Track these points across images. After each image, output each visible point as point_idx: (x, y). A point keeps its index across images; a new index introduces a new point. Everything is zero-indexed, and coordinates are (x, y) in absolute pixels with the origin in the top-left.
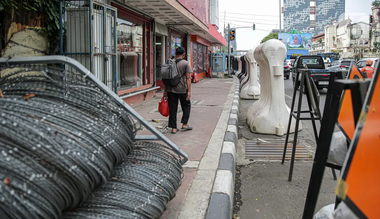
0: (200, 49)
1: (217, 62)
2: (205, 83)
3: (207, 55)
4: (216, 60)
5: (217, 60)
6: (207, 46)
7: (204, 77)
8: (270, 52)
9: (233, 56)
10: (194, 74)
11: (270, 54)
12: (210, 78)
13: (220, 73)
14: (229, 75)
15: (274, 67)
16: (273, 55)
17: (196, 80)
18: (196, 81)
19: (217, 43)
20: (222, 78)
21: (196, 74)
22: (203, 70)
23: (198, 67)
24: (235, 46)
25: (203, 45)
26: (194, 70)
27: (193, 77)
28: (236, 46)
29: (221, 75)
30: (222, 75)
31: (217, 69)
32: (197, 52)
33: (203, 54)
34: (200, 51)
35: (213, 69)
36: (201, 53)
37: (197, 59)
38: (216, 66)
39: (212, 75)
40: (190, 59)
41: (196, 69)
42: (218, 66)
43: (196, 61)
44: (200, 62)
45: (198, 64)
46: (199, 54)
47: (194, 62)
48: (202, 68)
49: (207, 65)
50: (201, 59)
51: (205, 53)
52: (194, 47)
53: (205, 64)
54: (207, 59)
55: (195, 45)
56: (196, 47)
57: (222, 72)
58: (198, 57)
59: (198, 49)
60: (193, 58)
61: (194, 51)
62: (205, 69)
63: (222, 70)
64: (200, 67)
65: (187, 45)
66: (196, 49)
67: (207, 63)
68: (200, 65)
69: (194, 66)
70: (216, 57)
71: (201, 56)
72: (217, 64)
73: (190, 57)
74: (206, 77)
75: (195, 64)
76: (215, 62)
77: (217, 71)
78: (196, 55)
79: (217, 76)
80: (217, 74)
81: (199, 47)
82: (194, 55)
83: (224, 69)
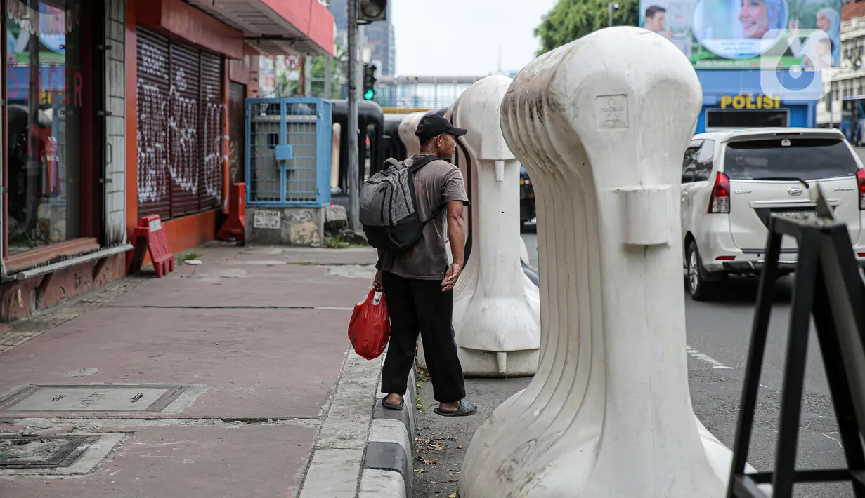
0: (180, 73)
1: (285, 150)
2: (210, 277)
3: (222, 110)
4: (273, 140)
5: (283, 139)
6: (223, 57)
7: (203, 242)
8: (599, 104)
9: (377, 115)
10: (146, 223)
11: (601, 117)
12: (242, 245)
13: (299, 215)
14: (351, 227)
15: (626, 198)
16: (616, 123)
17: (160, 260)
18: (156, 264)
19: (280, 38)
20: (309, 245)
21: (155, 225)
22: (200, 200)
23: (170, 182)
24: (386, 49)
25: (200, 50)
26: (143, 196)
27: (140, 238)
28: (394, 52)
29: (305, 226)
30: (309, 226)
31: (283, 196)
32: (164, 89)
33: (201, 104)
34: (183, 86)
35: (262, 190)
36: (190, 99)
37: (164, 134)
38: (278, 172)
39: (254, 230)
40: (122, 133)
41: (158, 190)
42: (288, 172)
43: (158, 145)
44: (182, 151)
45: (167, 162)
46: (178, 100)
47: (144, 150)
48: (194, 185)
49: (223, 165)
50: (186, 135)
51: (211, 96)
52: (147, 61)
53: (210, 160)
54: (221, 133)
55: (153, 47)
56: (160, 64)
57: (312, 211)
58: (172, 118)
59: (169, 74)
60: (140, 128)
61: (147, 84)
62: (208, 194)
63: (314, 200)
64: (180, 180)
65: (101, 47)
66: (159, 71)
67: (221, 154)
68: (183, 171)
69: (145, 174)
70: (278, 123)
71: (187, 117)
72: (283, 162)
73: (123, 119)
74: (217, 242)
75: (150, 162)
76: (272, 148)
77: (281, 202)
78: (158, 108)
79: (279, 235)
80: (283, 219)
81: (174, 61)
82: (145, 112)
83: (320, 192)
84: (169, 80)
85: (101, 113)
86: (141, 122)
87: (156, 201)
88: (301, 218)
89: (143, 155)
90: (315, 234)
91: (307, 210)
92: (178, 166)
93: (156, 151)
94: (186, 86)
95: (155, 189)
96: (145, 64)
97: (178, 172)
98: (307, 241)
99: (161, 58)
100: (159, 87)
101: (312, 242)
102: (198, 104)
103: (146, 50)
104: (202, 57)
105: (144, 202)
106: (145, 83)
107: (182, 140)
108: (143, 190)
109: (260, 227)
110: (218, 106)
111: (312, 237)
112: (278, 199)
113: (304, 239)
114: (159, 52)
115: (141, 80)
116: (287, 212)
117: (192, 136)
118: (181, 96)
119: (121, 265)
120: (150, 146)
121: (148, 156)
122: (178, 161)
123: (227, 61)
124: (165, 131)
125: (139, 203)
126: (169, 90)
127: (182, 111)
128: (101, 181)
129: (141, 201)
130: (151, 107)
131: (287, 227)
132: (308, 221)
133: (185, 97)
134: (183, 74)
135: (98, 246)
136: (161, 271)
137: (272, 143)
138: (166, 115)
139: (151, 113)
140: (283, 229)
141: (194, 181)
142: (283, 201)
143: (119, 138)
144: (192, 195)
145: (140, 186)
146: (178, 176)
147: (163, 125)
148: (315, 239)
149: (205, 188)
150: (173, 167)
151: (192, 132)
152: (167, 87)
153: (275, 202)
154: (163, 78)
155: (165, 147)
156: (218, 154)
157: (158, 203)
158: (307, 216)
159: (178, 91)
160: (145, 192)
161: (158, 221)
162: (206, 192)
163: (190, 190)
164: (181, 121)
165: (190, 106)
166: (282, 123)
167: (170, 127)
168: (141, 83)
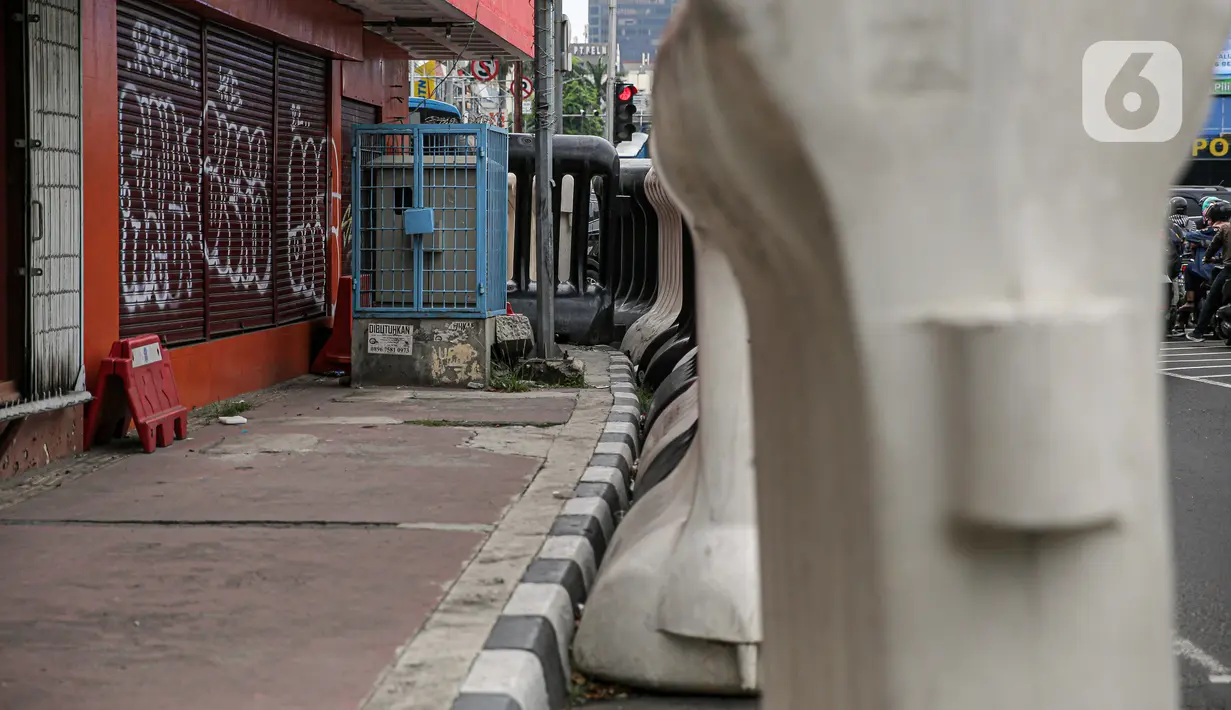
0: (227, 81)
1: (423, 217)
2: (240, 454)
3: (327, 149)
4: (404, 197)
5: (419, 196)
6: (328, 58)
7: (281, 377)
9: (604, 158)
10: (124, 351)
12: (346, 384)
13: (446, 332)
14: (541, 353)
17: (151, 420)
18: (142, 428)
19: (426, 22)
20: (464, 386)
21: (146, 354)
22: (277, 306)
23: (204, 275)
25: (276, 43)
26: (136, 298)
27: (109, 381)
29: (455, 352)
30: (464, 351)
31: (419, 298)
32: (190, 105)
33: (277, 137)
34: (235, 101)
35: (384, 290)
36: (253, 126)
37: (188, 186)
38: (411, 254)
39: (369, 358)
40: (76, 183)
41: (173, 288)
42: (428, 255)
43: (172, 207)
44: (233, 217)
45: (196, 238)
46: (224, 127)
47: (140, 217)
48: (261, 278)
49: (329, 244)
50: (244, 191)
51: (301, 123)
52: (146, 53)
53: (299, 234)
54: (323, 189)
55: (162, 28)
56: (179, 59)
57: (468, 325)
58: (208, 159)
59: (200, 80)
60: (129, 175)
61: (148, 95)
62: (298, 294)
63: (473, 305)
64: (229, 269)
65: (19, 17)
66: (175, 72)
67: (324, 225)
68: (235, 253)
69: (141, 258)
70: (410, 170)
71: (245, 158)
72: (419, 236)
73: (76, 157)
74: (308, 378)
75: (153, 237)
76: (399, 212)
77: (415, 309)
78: (172, 140)
79: (412, 368)
80: (416, 338)
81: (210, 56)
82: (141, 146)
83: (482, 291)
84: (201, 89)
85: (21, 143)
86: (129, 163)
87: (167, 308)
88: (451, 338)
89: (136, 224)
90: (474, 365)
91: (461, 323)
92: (223, 244)
93: (169, 217)
94: (241, 102)
95: (167, 286)
96: (140, 57)
97: (222, 254)
98: (461, 376)
99: (181, 49)
100: (174, 101)
101: (469, 379)
102: (271, 137)
103: (142, 31)
104: (278, 53)
105: (138, 310)
106: (141, 93)
107: (232, 199)
108: (136, 288)
109: (379, 352)
110: (317, 142)
111: (469, 370)
112: (410, 304)
113: (455, 374)
114: (176, 38)
115: (130, 86)
116: (426, 327)
117: (258, 190)
118: (230, 120)
119: (73, 431)
120: (154, 208)
121: (148, 225)
122: (224, 235)
123: (335, 64)
124: (194, 181)
125: (123, 311)
126: (202, 109)
127: (232, 147)
128: (22, 272)
129: (132, 308)
130: (156, 137)
131: (426, 353)
132: (463, 343)
133: (240, 123)
134: (235, 81)
135: (14, 396)
136: (152, 441)
137: (398, 203)
138: (193, 153)
139: (157, 147)
140: (419, 357)
141: (261, 272)
142: (419, 306)
143: (65, 192)
144: (259, 296)
145: (129, 281)
146: (223, 263)
147: (185, 170)
148: (474, 375)
149: (289, 284)
150: (211, 245)
151: (258, 185)
152: (198, 103)
153: (404, 309)
154: (187, 85)
155: (192, 209)
156: (318, 224)
157: (175, 313)
158: (461, 334)
159: (222, 110)
160: (141, 292)
161: (157, 345)
162: (291, 291)
163: (253, 287)
164: (230, 164)
165: (251, 139)
166: (416, 168)
167: (203, 174)
168: (130, 92)
